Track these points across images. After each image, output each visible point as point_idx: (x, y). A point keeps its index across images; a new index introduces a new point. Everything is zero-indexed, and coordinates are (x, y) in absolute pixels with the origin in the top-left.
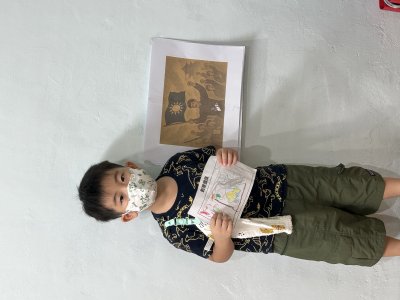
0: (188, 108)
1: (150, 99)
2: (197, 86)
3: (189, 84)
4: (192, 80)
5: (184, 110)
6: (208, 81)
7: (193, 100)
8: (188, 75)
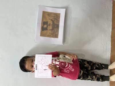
3: (49, 19)
7: (50, 24)
8: (49, 17)
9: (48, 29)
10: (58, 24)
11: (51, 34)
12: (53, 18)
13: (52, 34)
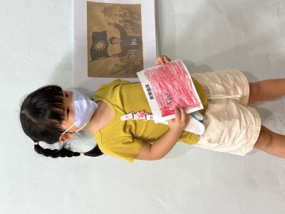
1: (75, 39)
2: (117, 26)
3: (109, 24)
5: (107, 46)
6: (126, 21)
7: (114, 38)
8: (107, 17)
9: (110, 54)
10: (137, 35)
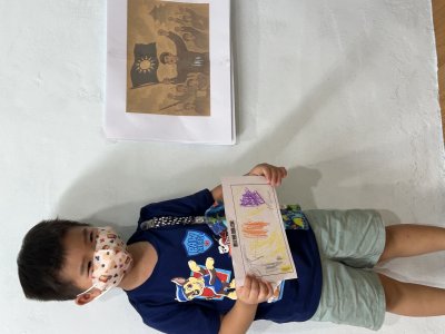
0: (161, 64)
2: (171, 36)
3: (161, 33)
4: (164, 27)
5: (156, 66)
7: (167, 54)
9: (160, 79)
11: (177, 98)
12: (178, 25)
13: (181, 99)
